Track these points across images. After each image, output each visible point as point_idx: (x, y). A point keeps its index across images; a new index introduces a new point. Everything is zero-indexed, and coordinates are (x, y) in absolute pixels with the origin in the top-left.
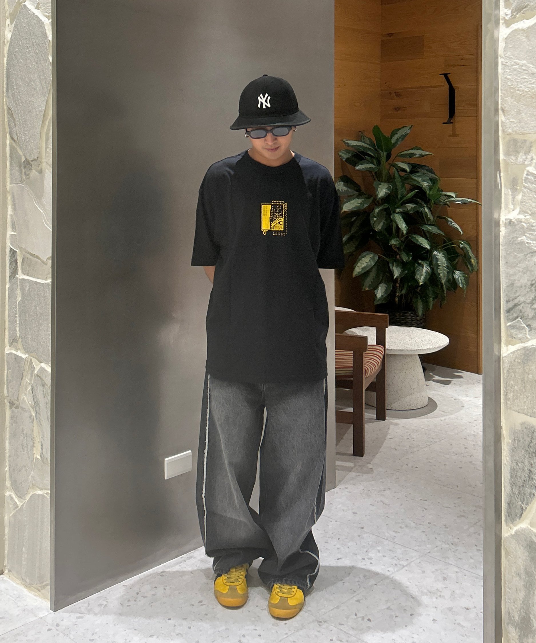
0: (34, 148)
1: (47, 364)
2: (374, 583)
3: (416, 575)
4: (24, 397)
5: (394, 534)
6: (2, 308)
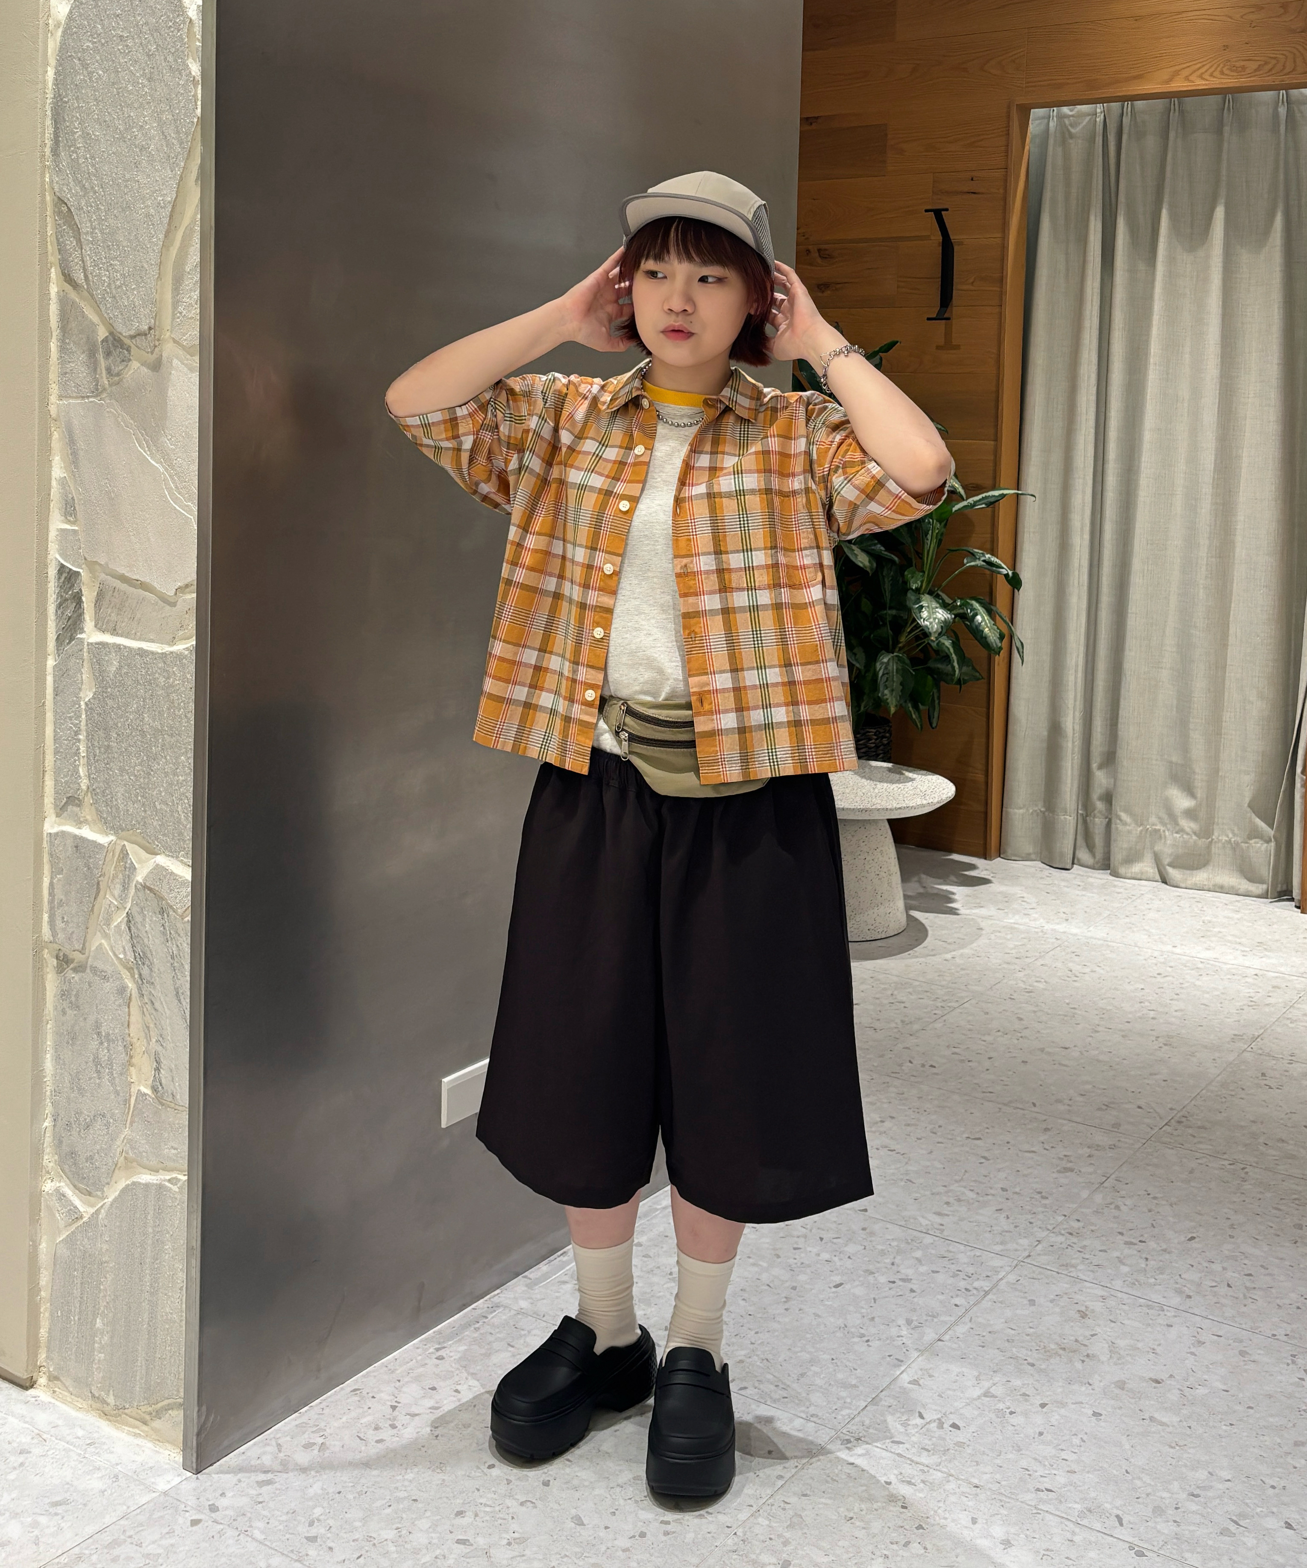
0: (137, 304)
1: (172, 857)
2: (937, 1337)
3: (1019, 1312)
4: (103, 941)
5: (938, 1220)
6: (36, 719)
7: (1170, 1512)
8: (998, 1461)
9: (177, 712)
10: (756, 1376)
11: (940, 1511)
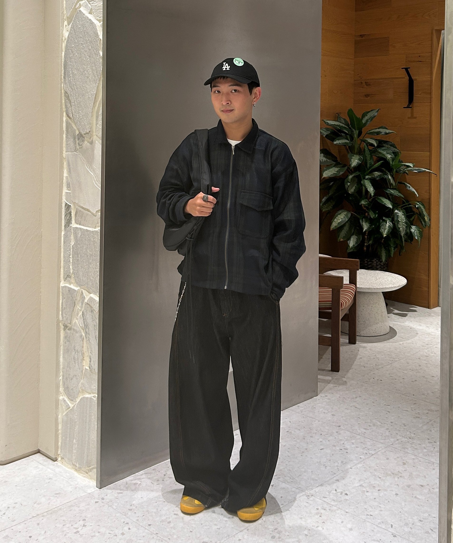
0: (86, 124)
1: (95, 294)
2: (349, 467)
3: (382, 461)
4: (76, 321)
5: (365, 431)
6: (58, 250)
7: (410, 525)
8: (357, 506)
10: (284, 475)
11: (332, 519)
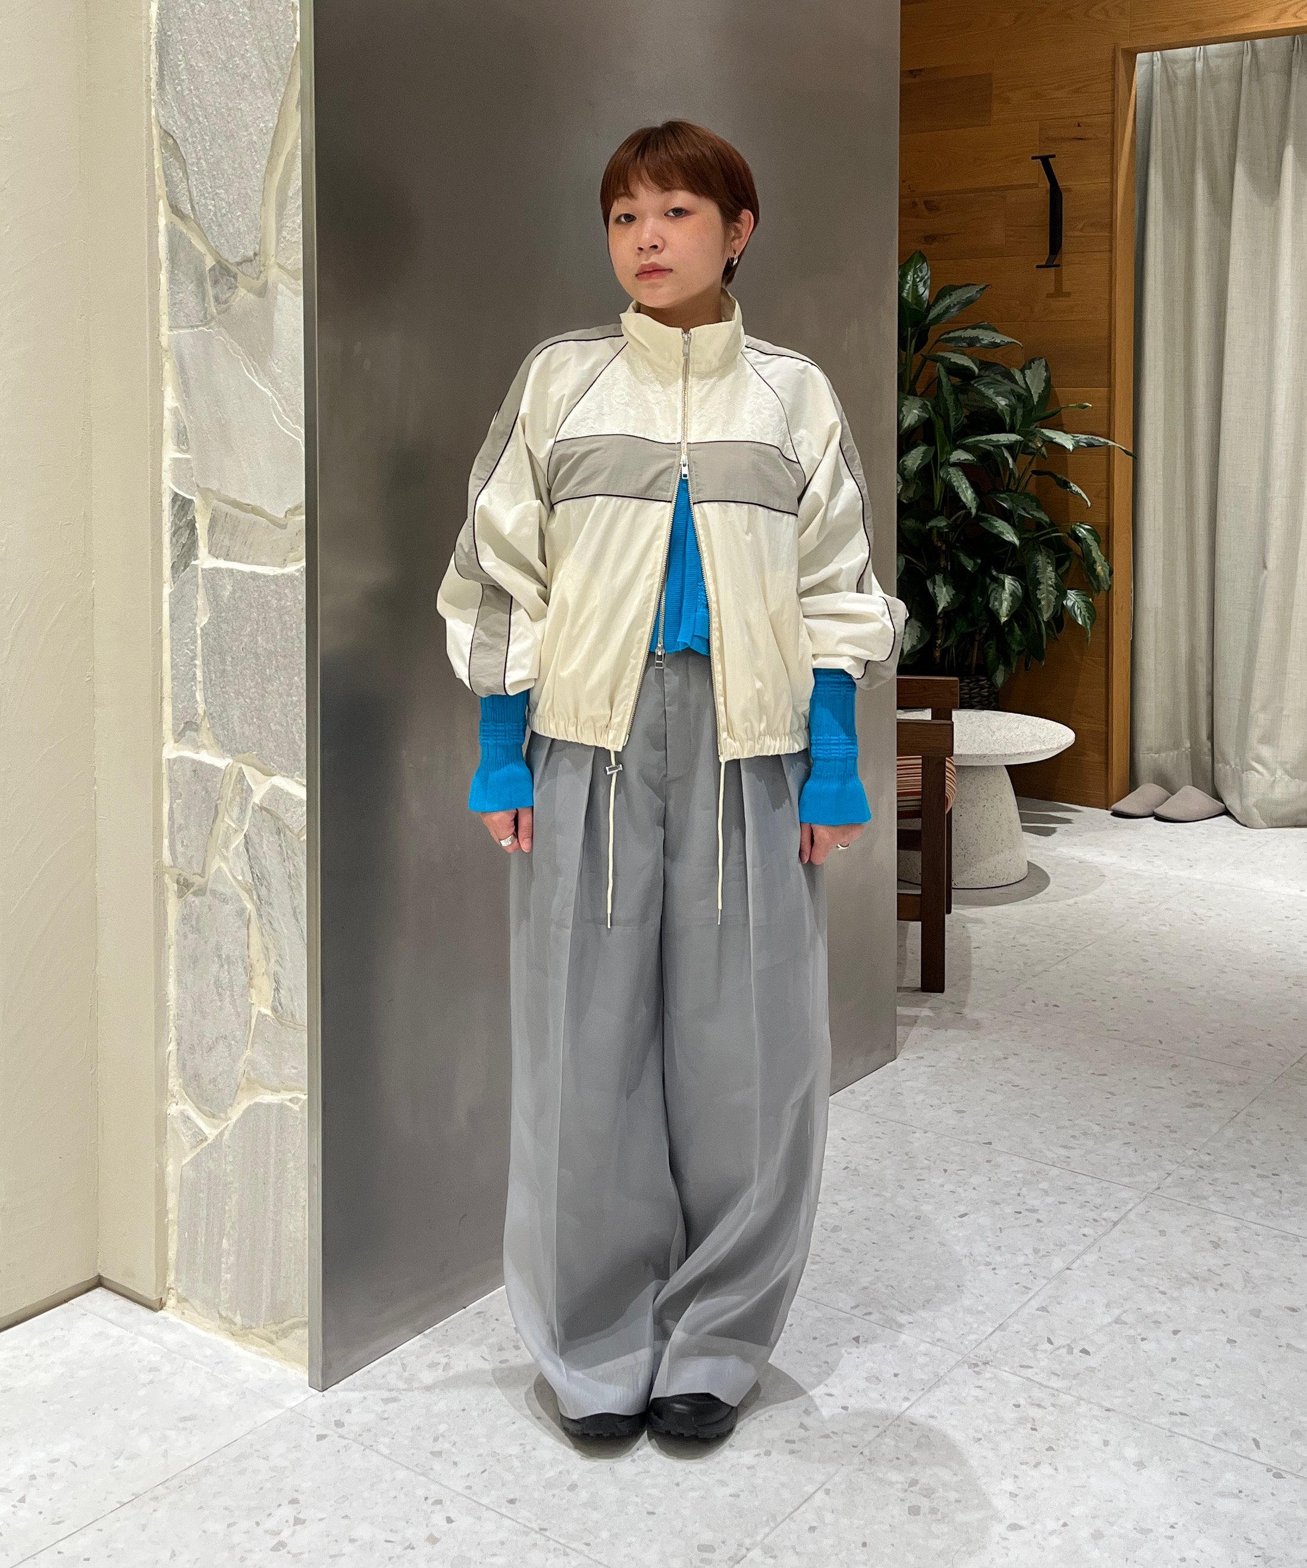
1: (288, 777)
2: (1065, 1265)
3: (1148, 1242)
4: (223, 865)
5: (1064, 1152)
6: (152, 646)
8: (1130, 1386)
9: (289, 634)
10: (881, 1302)
11: (1071, 1434)
